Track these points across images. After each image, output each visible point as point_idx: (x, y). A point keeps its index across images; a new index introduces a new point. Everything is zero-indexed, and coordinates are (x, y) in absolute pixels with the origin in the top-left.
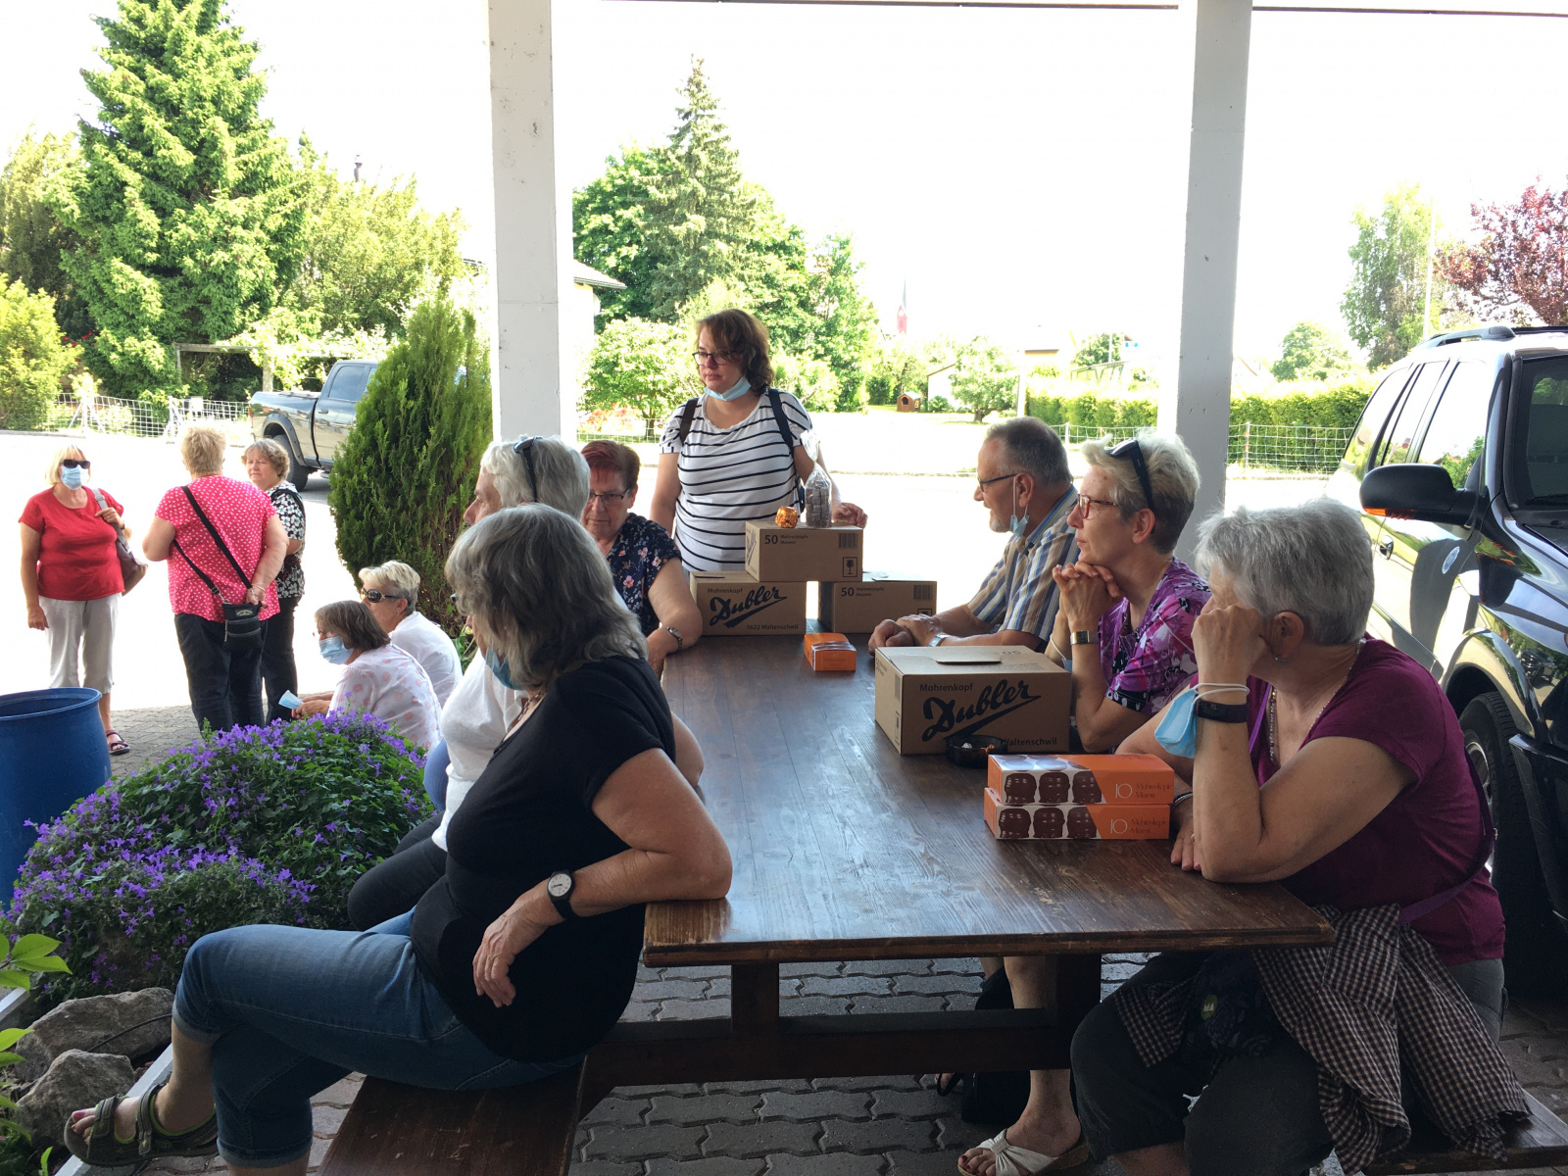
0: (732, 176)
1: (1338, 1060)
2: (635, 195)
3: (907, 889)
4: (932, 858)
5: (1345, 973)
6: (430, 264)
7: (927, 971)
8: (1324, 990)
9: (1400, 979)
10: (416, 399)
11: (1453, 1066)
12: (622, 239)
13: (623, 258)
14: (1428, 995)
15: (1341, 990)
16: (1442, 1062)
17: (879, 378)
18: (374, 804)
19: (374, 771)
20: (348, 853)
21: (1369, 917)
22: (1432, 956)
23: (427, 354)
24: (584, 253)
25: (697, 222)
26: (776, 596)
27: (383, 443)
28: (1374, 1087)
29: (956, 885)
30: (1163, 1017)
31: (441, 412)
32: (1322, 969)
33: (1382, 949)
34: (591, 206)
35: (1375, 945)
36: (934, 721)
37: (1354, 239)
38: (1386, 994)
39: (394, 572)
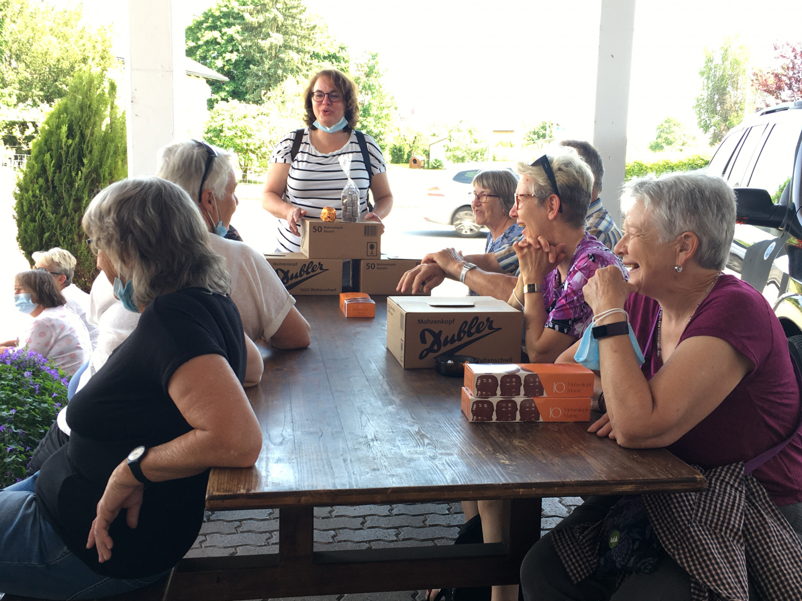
0: (301, 8)
1: (704, 573)
2: (235, 18)
3: (405, 455)
4: (424, 435)
5: (708, 512)
6: (93, 59)
7: (422, 524)
8: (694, 524)
9: (746, 515)
10: (73, 139)
11: (784, 575)
12: (226, 48)
13: (227, 61)
14: (766, 526)
15: (706, 523)
16: (777, 573)
17: (398, 146)
18: (33, 413)
19: (34, 390)
20: (13, 447)
21: (724, 472)
22: (768, 499)
23: (82, 108)
24: (200, 57)
25: (277, 39)
26: (321, 269)
27: (50, 169)
28: (730, 591)
29: (440, 452)
30: (585, 548)
31: (92, 149)
32: (692, 509)
33: (733, 494)
34: (205, 25)
35: (728, 491)
36: (427, 346)
37: (701, 65)
38: (737, 526)
39: (58, 256)
